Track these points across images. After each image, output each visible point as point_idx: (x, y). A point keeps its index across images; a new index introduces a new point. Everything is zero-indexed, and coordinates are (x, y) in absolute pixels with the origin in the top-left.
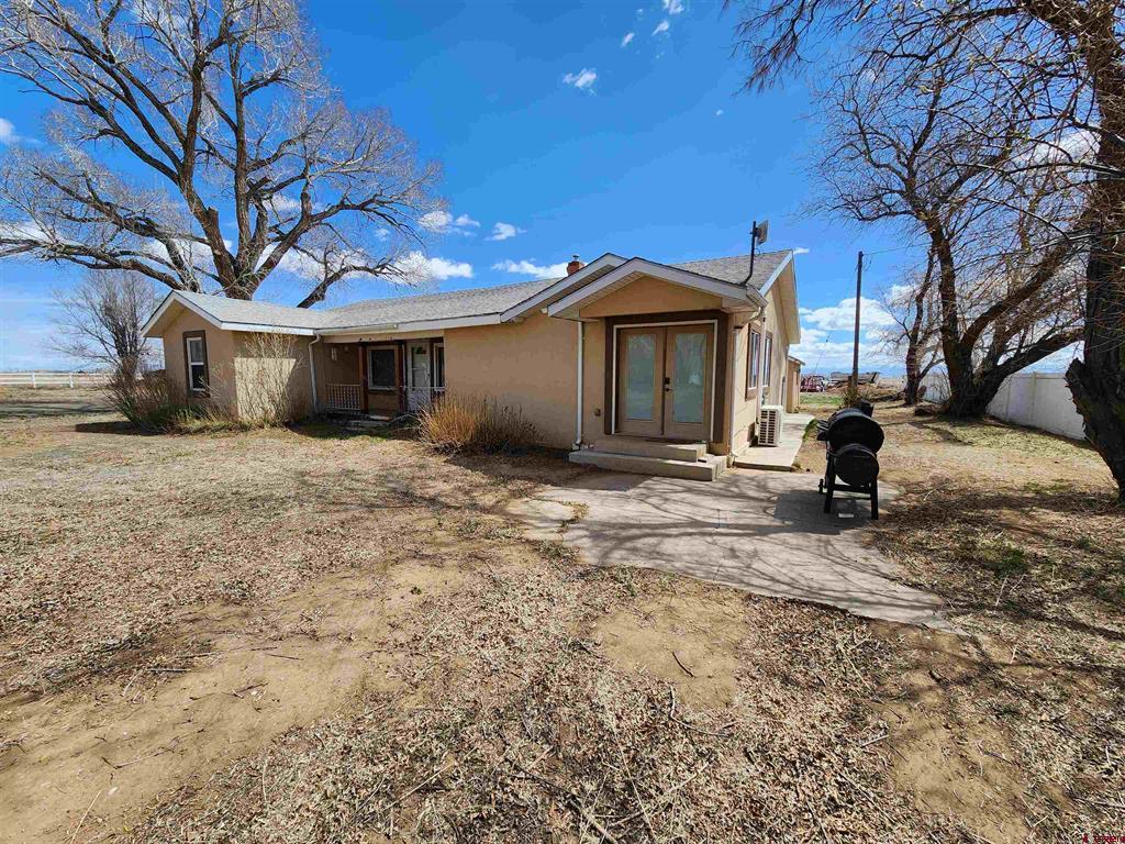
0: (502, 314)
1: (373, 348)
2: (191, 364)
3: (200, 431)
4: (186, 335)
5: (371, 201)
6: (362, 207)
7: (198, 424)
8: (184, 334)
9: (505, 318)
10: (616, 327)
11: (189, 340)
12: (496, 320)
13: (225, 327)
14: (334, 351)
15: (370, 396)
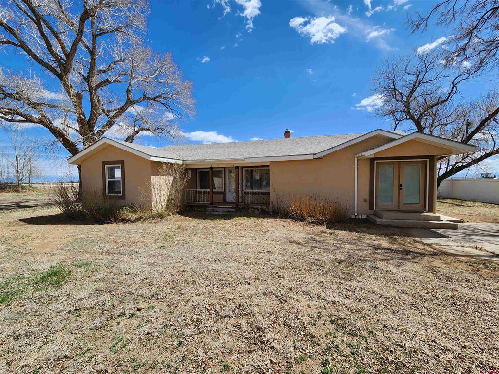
0: (314, 154)
1: (201, 170)
2: (107, 180)
3: (138, 219)
4: (104, 163)
5: (160, 97)
6: (154, 99)
7: (133, 216)
8: (103, 162)
9: (316, 157)
10: (375, 161)
11: (107, 166)
12: (311, 157)
13: (152, 159)
14: (189, 172)
15: (214, 195)
